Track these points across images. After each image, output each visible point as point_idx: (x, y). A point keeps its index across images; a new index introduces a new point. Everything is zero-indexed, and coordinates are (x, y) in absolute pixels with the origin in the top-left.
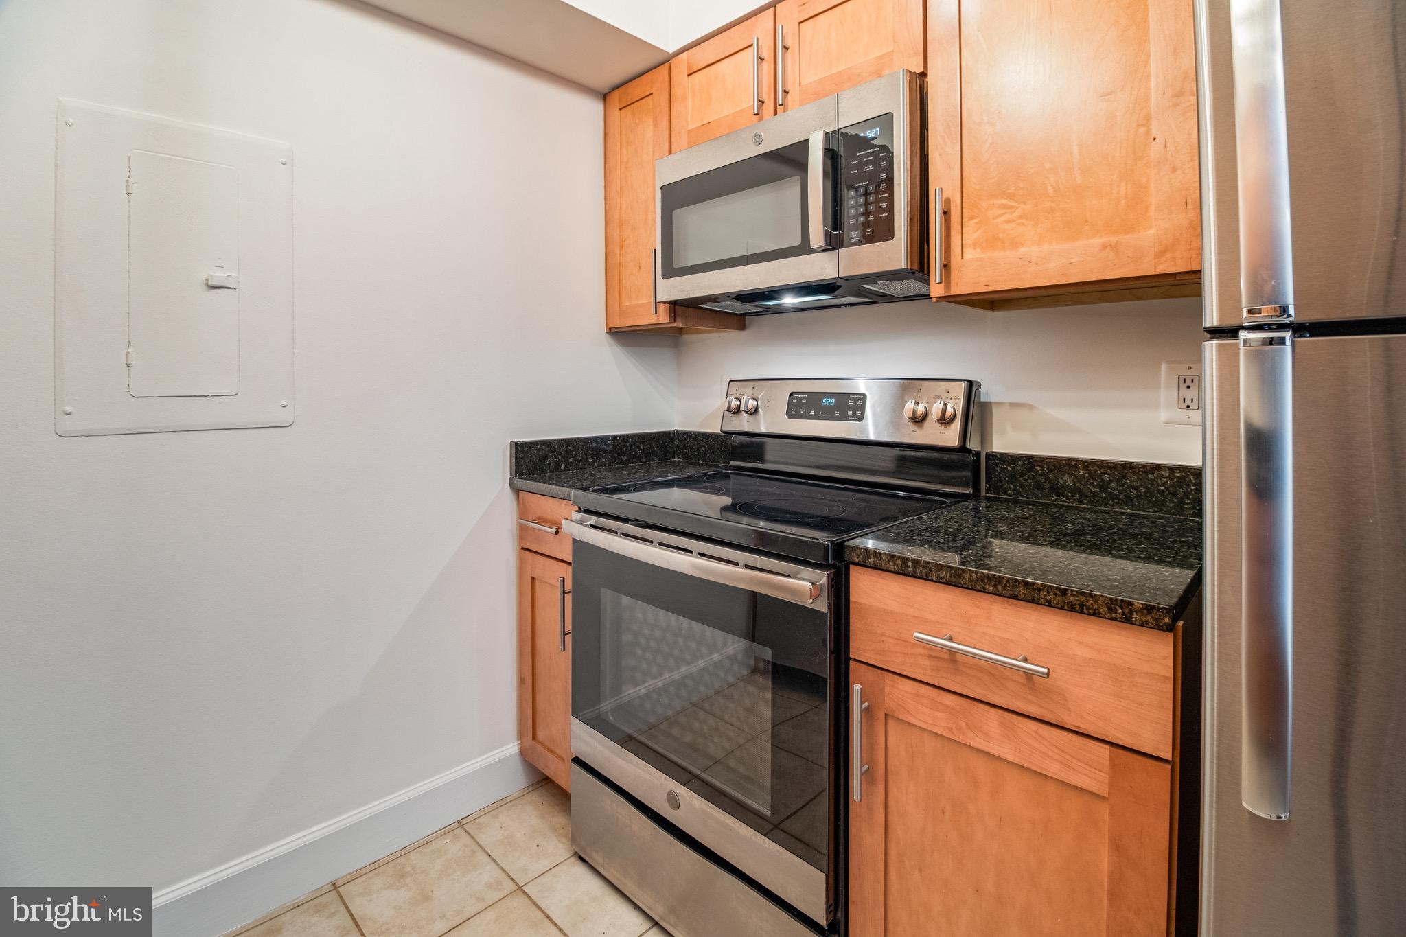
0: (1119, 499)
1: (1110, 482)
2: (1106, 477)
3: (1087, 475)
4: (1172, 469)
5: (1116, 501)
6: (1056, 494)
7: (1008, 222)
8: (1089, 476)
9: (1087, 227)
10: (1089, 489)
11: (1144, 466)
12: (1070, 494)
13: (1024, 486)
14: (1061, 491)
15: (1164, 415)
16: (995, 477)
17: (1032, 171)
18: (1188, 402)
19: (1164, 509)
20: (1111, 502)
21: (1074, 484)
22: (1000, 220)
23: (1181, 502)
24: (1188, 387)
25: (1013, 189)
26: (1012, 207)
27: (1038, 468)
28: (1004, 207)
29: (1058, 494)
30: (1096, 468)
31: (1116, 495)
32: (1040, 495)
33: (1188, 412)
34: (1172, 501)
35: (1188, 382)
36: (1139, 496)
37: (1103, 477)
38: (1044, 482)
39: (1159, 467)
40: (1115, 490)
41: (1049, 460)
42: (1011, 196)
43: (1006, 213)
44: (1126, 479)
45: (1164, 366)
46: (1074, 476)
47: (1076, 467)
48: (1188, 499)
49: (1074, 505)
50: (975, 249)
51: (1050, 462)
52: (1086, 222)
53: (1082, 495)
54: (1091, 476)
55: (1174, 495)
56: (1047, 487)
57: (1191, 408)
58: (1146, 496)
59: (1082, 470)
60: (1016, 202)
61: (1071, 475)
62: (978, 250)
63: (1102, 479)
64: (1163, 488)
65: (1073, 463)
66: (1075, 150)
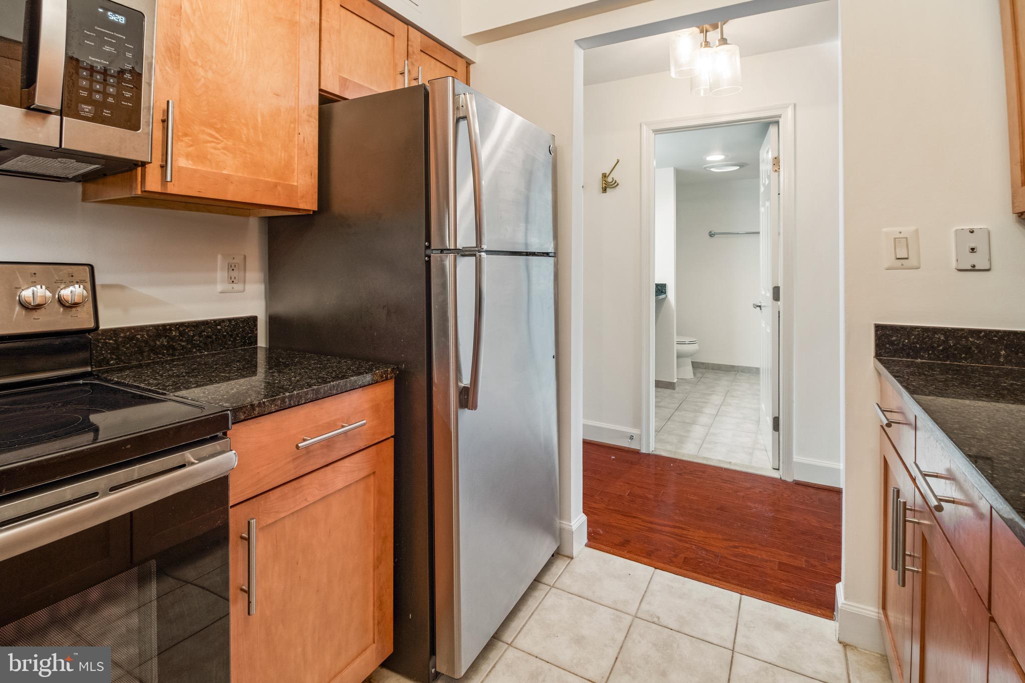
0: (200, 347)
1: (193, 336)
2: (191, 333)
3: (178, 334)
4: (230, 320)
5: (198, 348)
6: (154, 354)
7: (215, 149)
8: (180, 335)
9: (265, 170)
10: (179, 344)
11: (215, 321)
12: (165, 351)
13: (125, 353)
14: (158, 351)
15: (219, 287)
16: (97, 352)
17: (233, 120)
18: (233, 279)
19: (226, 346)
20: (194, 350)
21: (168, 342)
22: (209, 145)
23: (235, 339)
24: (233, 270)
25: (220, 126)
26: (217, 139)
27: (139, 336)
28: (212, 136)
29: (156, 354)
30: (185, 328)
31: (198, 344)
32: (141, 358)
33: (234, 285)
34: (230, 340)
35: (233, 267)
36: (212, 342)
37: (189, 333)
38: (145, 346)
39: (223, 321)
40: (197, 341)
41: (148, 329)
42: (218, 131)
43: (213, 142)
44: (204, 332)
45: (219, 257)
46: (168, 336)
47: (170, 330)
48: (239, 337)
49: (169, 358)
50: (187, 160)
51: (150, 330)
52: (265, 167)
53: (174, 349)
54: (181, 334)
55: (231, 336)
56: (147, 349)
57: (234, 282)
58: (216, 341)
59: (174, 331)
60: (221, 136)
61: (166, 337)
62: (190, 162)
63: (189, 335)
64: (225, 333)
65: (168, 327)
66: (259, 119)
